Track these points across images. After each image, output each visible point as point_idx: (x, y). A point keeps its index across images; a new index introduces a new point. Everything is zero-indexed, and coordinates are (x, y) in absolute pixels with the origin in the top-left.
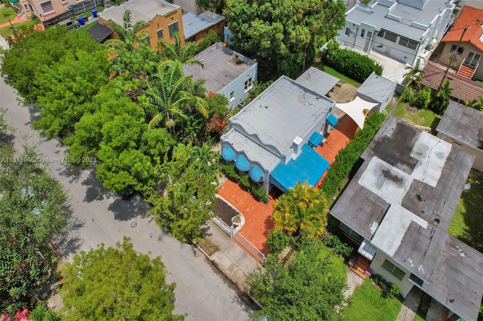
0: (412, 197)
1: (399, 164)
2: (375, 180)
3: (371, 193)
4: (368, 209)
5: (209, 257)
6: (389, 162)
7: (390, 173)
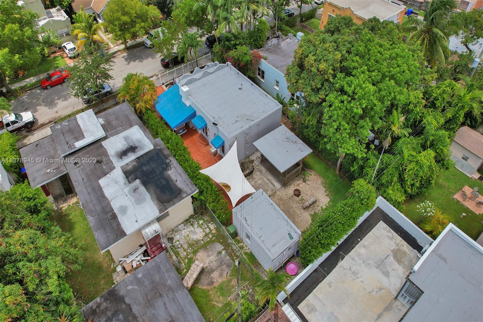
0: (103, 157)
2: (132, 138)
3: (124, 130)
4: (114, 123)
7: (132, 152)
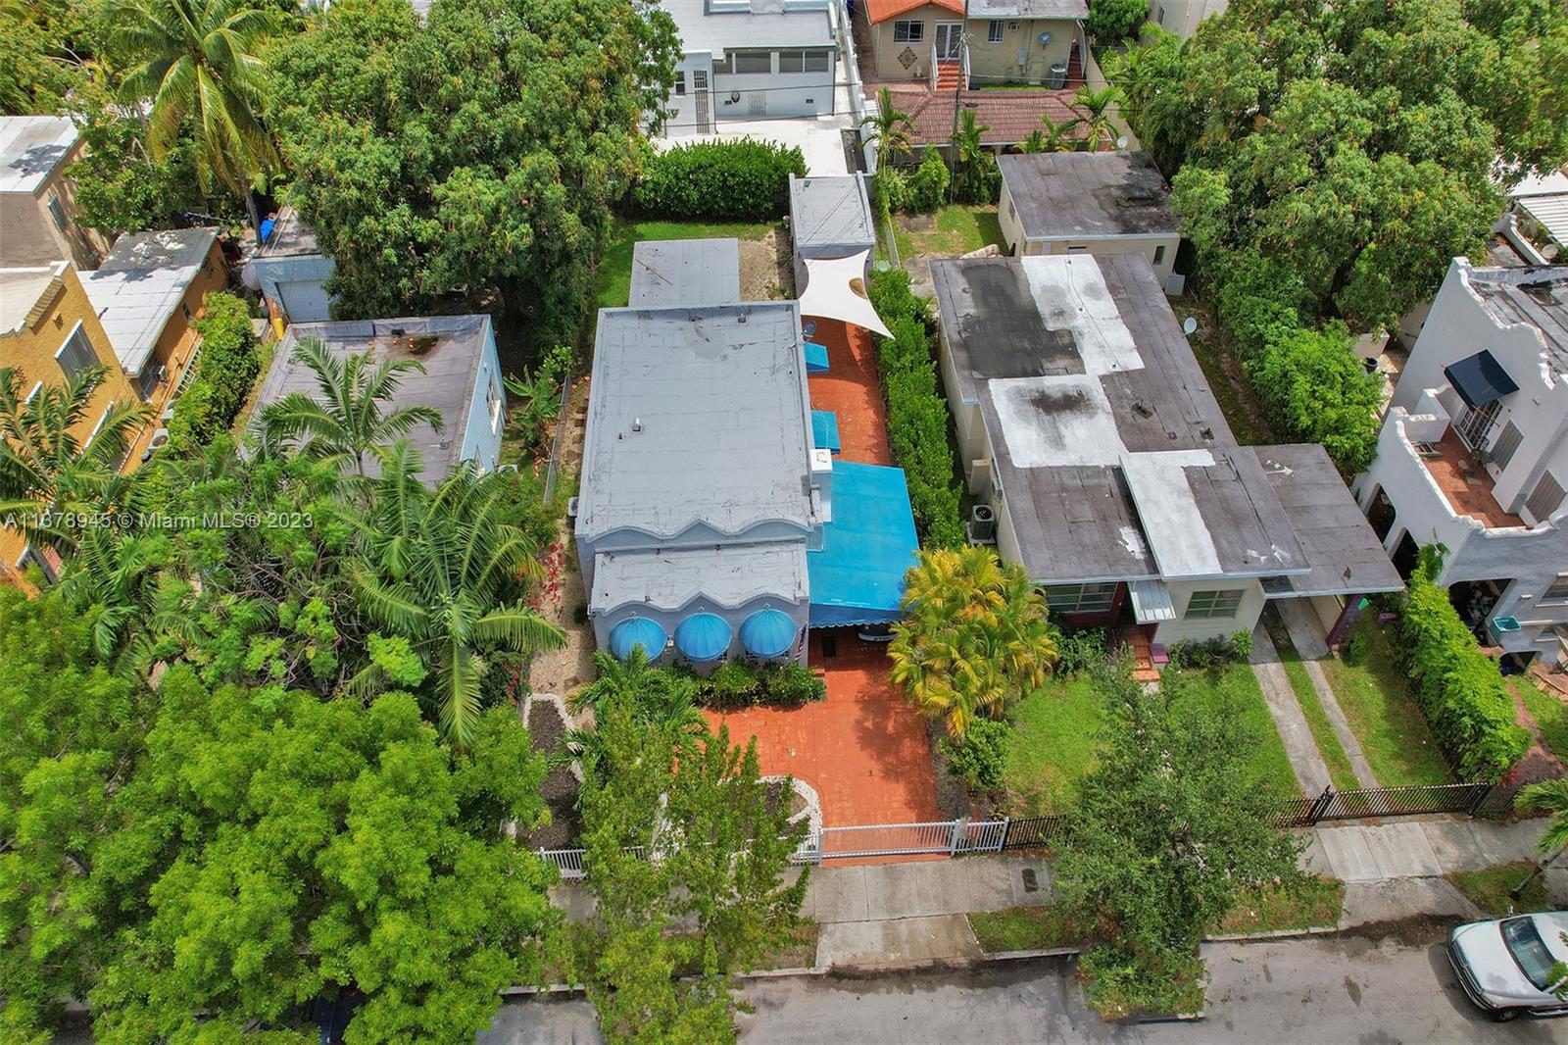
0: (1130, 419)
1: (1047, 365)
2: (1039, 435)
3: (1059, 470)
4: (1086, 512)
5: (812, 971)
6: (1025, 375)
7: (1048, 396)
